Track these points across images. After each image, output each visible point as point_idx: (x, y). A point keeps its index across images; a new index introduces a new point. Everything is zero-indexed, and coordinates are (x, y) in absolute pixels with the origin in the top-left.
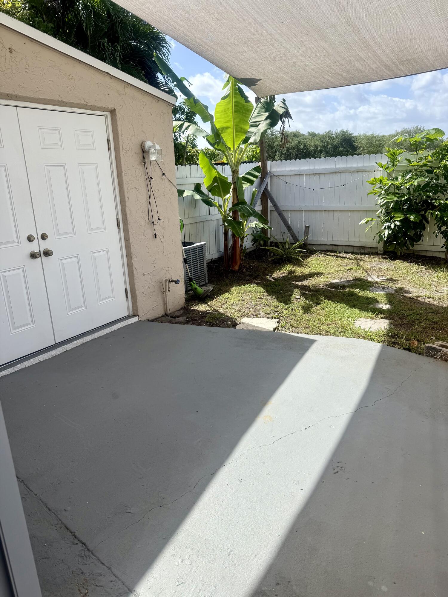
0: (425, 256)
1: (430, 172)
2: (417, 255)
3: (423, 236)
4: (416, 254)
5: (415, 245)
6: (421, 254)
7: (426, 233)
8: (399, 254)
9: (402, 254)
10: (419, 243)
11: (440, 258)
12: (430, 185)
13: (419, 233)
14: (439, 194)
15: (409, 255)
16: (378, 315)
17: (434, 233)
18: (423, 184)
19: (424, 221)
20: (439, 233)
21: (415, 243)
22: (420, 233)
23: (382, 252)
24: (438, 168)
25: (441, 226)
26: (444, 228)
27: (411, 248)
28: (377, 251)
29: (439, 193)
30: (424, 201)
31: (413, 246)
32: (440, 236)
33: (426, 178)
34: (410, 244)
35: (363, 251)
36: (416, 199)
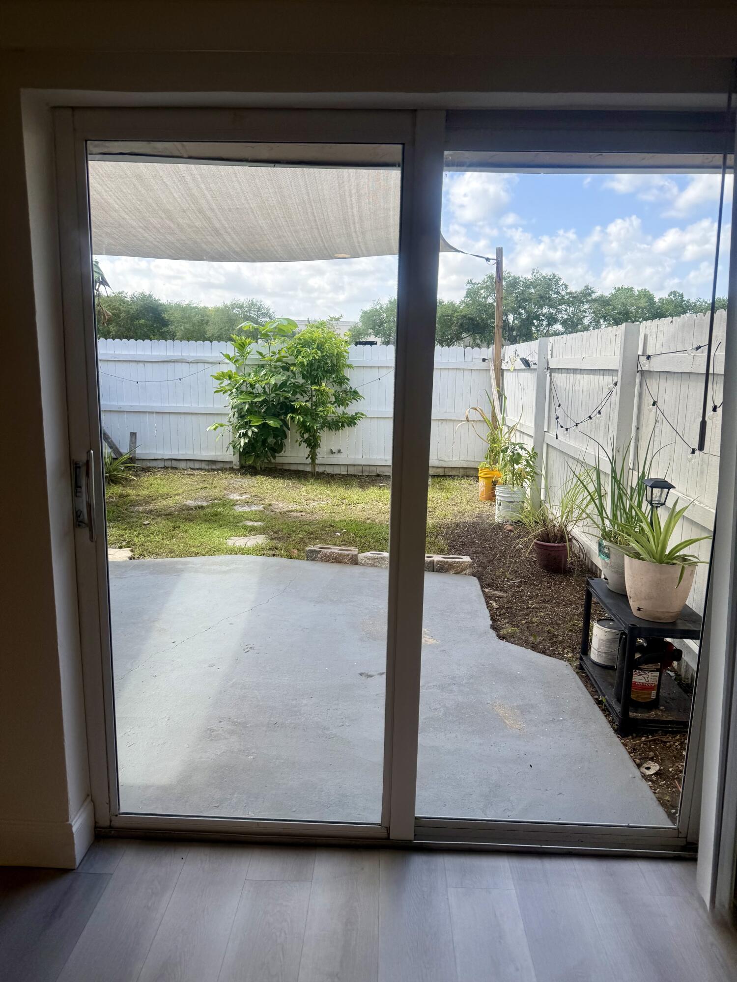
0: (289, 470)
1: (286, 368)
2: (280, 469)
3: (285, 446)
4: (279, 467)
5: (277, 458)
6: (284, 468)
7: (288, 442)
8: (259, 469)
9: (263, 469)
10: (281, 454)
11: (306, 471)
12: (288, 384)
13: (280, 441)
14: (298, 396)
15: (271, 469)
16: (251, 531)
17: (297, 441)
18: (279, 383)
19: (285, 428)
20: (301, 441)
21: (276, 454)
22: (281, 443)
23: (239, 467)
24: (294, 365)
25: (303, 434)
26: (306, 436)
27: (273, 461)
28: (231, 466)
29: (298, 394)
30: (281, 403)
31: (274, 458)
32: (304, 445)
33: (283, 376)
34: (272, 456)
35: (214, 467)
36: (273, 401)
